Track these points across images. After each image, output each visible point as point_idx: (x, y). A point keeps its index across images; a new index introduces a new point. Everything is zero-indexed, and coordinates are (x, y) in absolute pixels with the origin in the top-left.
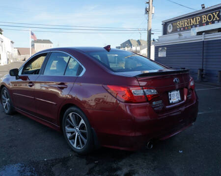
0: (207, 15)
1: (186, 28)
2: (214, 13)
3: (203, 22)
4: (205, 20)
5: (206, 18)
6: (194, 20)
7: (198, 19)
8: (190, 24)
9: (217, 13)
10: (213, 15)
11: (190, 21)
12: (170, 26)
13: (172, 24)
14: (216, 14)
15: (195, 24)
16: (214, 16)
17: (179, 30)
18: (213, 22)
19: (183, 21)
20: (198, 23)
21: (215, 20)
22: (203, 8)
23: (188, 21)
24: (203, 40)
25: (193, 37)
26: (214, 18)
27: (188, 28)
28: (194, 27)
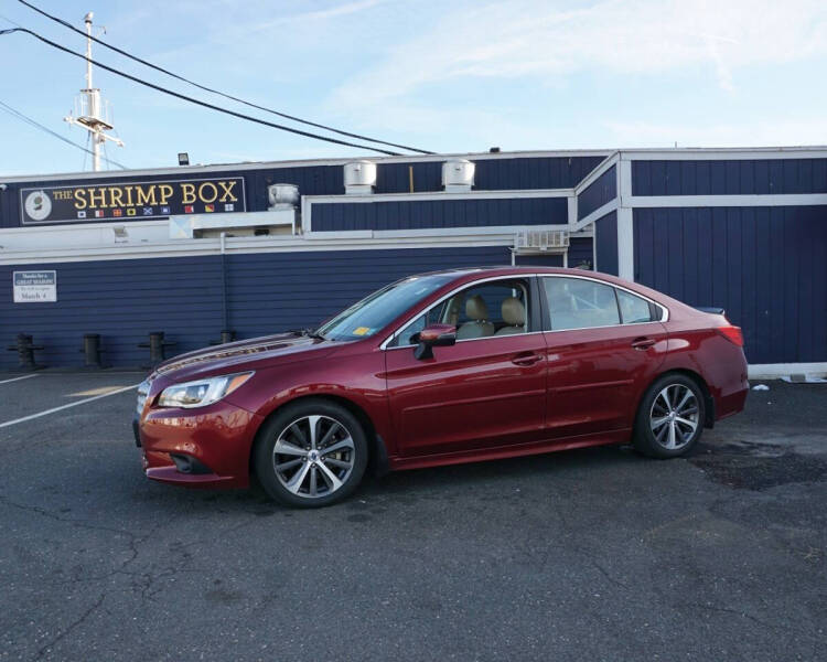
0: (197, 185)
1: (118, 213)
2: (223, 184)
3: (186, 201)
4: (190, 198)
5: (196, 193)
6: (152, 190)
7: (167, 191)
8: (135, 200)
9: (232, 184)
10: (220, 188)
11: (134, 193)
12: (38, 200)
13: (49, 193)
14: (227, 186)
15: (154, 203)
16: (221, 192)
17: (82, 215)
18: (219, 208)
19: (103, 191)
20: (164, 203)
21: (224, 200)
22: (181, 163)
23: (125, 192)
24: (223, 252)
25: (180, 241)
26: (220, 196)
27: (125, 214)
28: (148, 211)
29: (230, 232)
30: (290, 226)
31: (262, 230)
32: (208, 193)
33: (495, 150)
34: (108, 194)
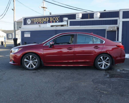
0: (53, 18)
1: (40, 23)
3: (51, 21)
4: (51, 20)
6: (45, 19)
7: (48, 19)
8: (43, 21)
9: (58, 18)
10: (56, 18)
11: (43, 19)
12: (29, 21)
13: (30, 20)
15: (46, 21)
16: (56, 19)
17: (35, 23)
18: (56, 22)
20: (47, 21)
22: (50, 14)
23: (41, 19)
24: (55, 29)
25: (48, 27)
26: (56, 20)
27: (41, 23)
28: (45, 22)
29: (57, 26)
30: (66, 25)
31: (62, 26)
32: (54, 19)
33: (105, 10)
34: (39, 19)
